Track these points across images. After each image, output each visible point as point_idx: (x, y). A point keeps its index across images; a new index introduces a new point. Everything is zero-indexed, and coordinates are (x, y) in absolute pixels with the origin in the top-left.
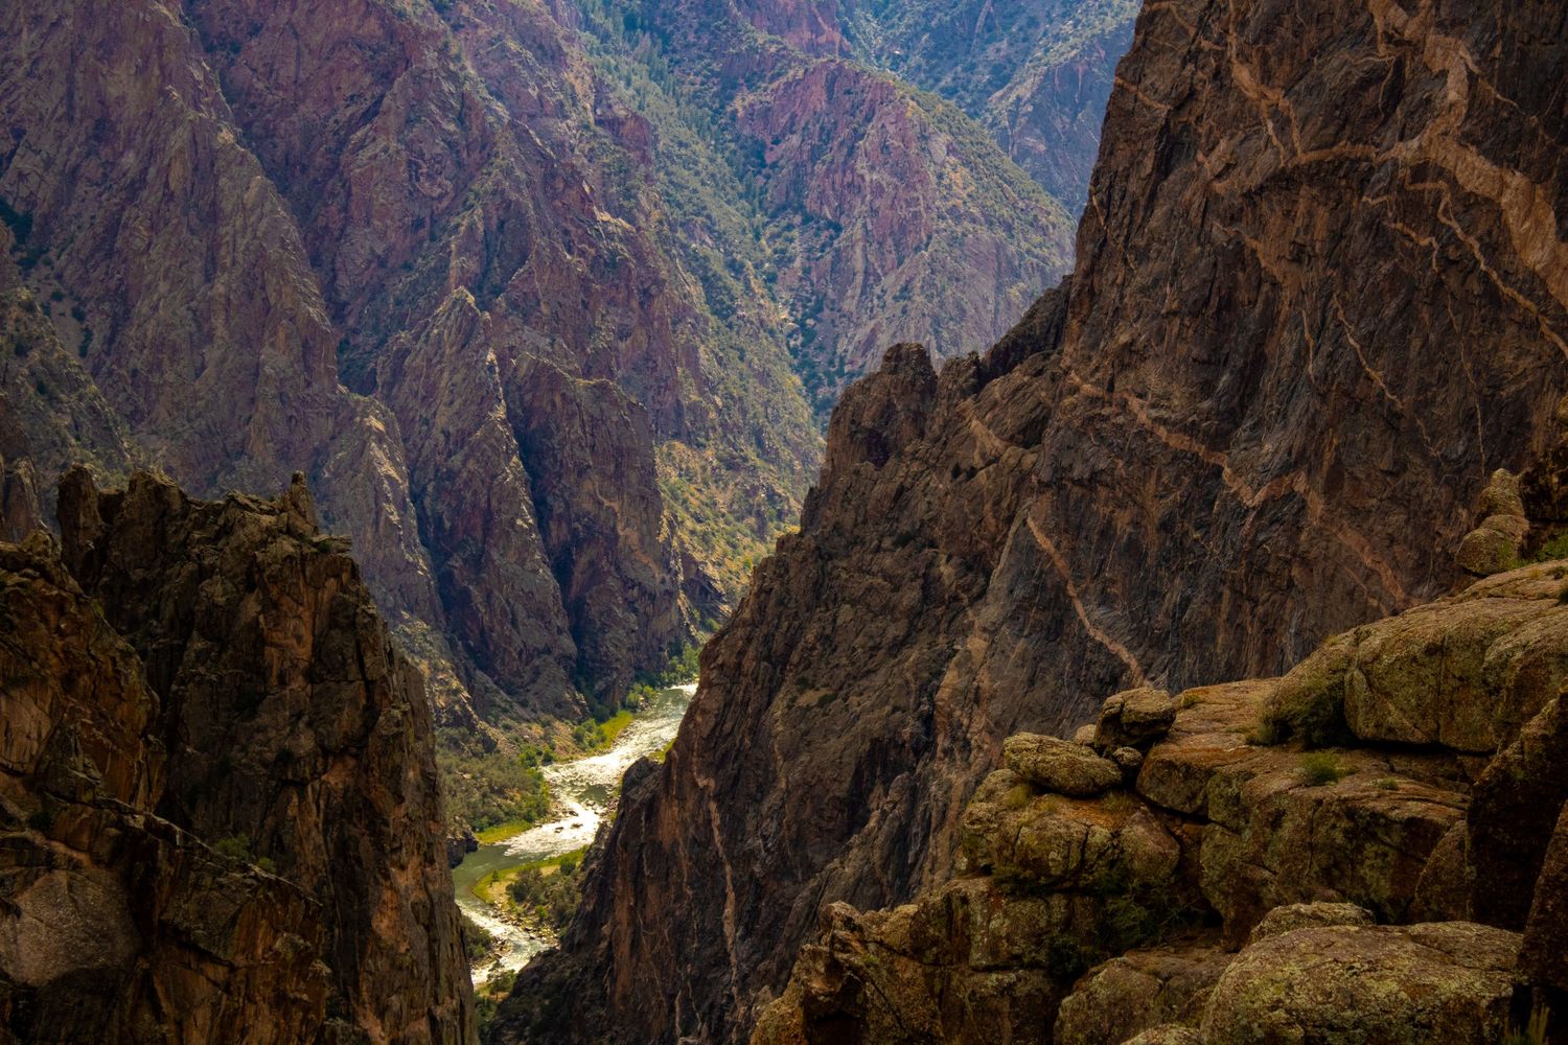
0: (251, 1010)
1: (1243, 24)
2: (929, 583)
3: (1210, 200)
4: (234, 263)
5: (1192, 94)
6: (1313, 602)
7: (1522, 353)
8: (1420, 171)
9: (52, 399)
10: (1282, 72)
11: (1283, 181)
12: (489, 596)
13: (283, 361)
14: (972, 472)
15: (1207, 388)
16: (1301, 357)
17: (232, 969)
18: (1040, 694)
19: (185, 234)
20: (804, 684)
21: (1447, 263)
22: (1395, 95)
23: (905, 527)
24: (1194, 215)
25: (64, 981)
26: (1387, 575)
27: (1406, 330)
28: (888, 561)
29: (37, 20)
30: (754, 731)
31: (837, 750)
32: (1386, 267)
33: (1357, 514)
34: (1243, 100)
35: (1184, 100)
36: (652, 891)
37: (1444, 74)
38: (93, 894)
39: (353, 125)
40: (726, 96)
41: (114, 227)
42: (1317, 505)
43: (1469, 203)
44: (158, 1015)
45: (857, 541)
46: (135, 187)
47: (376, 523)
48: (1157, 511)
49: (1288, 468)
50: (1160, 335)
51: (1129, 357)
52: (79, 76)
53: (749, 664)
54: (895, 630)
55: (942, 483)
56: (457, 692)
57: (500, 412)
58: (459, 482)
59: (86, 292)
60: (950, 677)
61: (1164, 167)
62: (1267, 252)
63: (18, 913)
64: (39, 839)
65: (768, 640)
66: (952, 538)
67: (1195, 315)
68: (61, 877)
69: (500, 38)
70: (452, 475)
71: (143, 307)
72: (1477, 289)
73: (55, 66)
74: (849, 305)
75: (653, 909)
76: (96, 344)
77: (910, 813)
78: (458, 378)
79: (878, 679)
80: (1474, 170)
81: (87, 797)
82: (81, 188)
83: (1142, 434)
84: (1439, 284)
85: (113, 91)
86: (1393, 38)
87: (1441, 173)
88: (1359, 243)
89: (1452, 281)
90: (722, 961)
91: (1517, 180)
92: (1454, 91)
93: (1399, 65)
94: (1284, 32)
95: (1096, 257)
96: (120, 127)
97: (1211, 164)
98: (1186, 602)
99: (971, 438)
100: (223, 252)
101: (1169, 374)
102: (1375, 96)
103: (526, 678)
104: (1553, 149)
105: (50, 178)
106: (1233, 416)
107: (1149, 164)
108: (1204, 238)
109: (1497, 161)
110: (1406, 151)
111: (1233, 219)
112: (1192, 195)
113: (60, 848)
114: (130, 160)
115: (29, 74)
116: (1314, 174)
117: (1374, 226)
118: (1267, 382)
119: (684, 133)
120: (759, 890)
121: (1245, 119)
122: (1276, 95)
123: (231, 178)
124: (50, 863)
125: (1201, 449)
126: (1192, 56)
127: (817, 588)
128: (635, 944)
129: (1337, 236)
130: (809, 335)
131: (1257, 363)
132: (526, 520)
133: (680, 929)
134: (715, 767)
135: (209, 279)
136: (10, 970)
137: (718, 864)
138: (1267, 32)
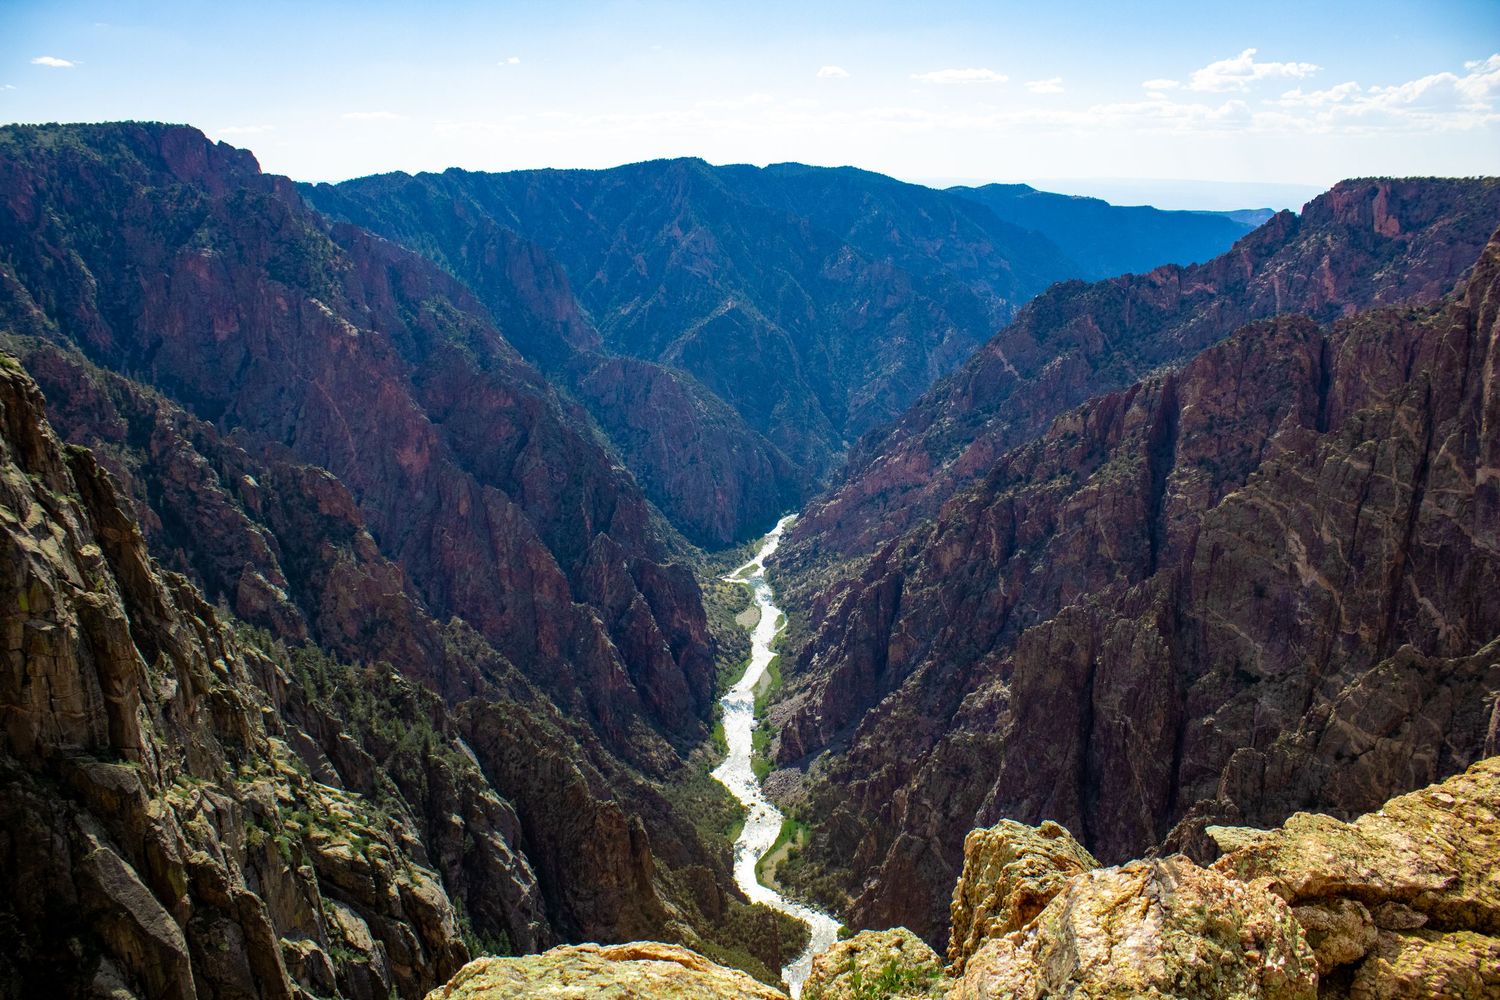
4: (508, 550)
12: (657, 689)
13: (549, 599)
19: (477, 538)
41: (428, 536)
46: (435, 514)
47: (612, 673)
52: (386, 457)
56: (669, 750)
58: (628, 633)
59: (419, 570)
69: (522, 383)
70: (622, 630)
71: (460, 579)
73: (373, 454)
78: (612, 579)
85: (405, 463)
96: (412, 480)
100: (500, 545)
103: (682, 723)
105: (384, 513)
115: (358, 459)
123: (495, 506)
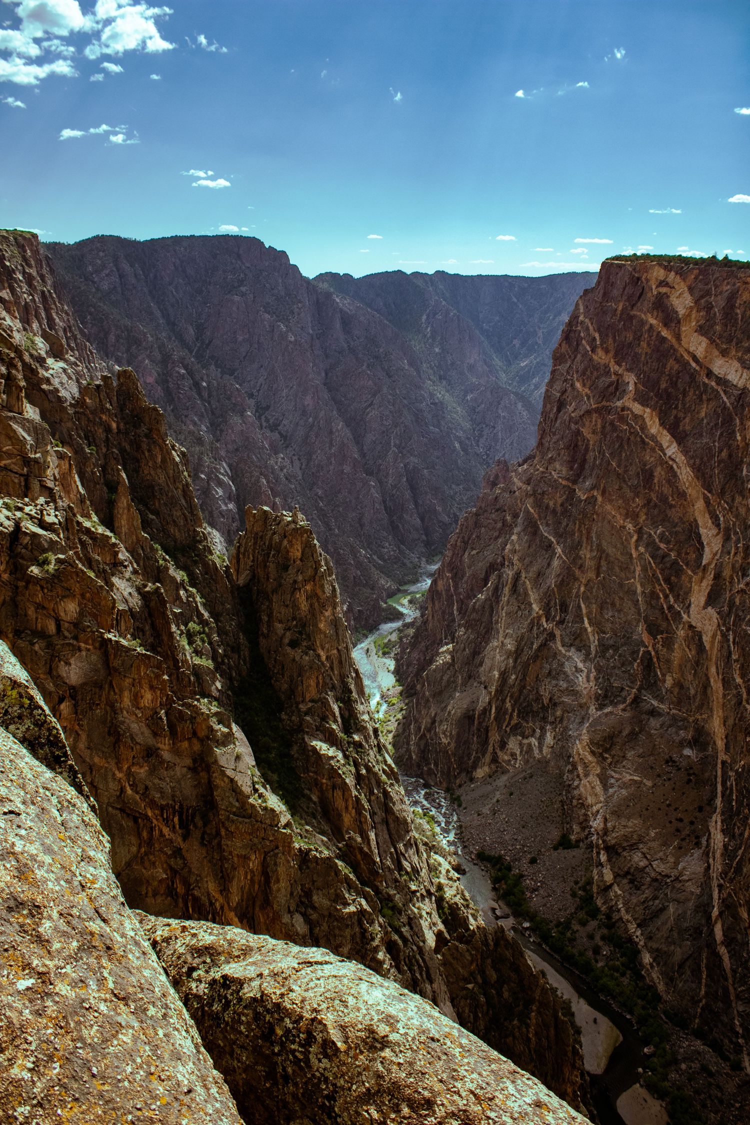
0: (143, 691)
1: (577, 372)
2: (504, 521)
3: (571, 418)
4: (336, 444)
5: (566, 390)
6: (600, 525)
7: (651, 456)
8: (623, 409)
9: (290, 481)
10: (588, 384)
11: (588, 412)
12: (403, 526)
13: (349, 469)
14: (515, 492)
15: (571, 468)
16: (595, 459)
17: (134, 680)
18: (531, 550)
19: (324, 438)
20: (473, 549)
21: (631, 433)
22: (617, 389)
23: (498, 507)
24: (567, 423)
25: (84, 684)
26: (618, 516)
27: (621, 451)
28: (494, 516)
29: (287, 386)
30: (460, 561)
31: (481, 566)
32: (615, 435)
33: (610, 501)
34: (578, 391)
35: (564, 392)
36: (436, 603)
37: (628, 383)
38: (94, 658)
39: (366, 408)
40: (465, 396)
41: (307, 437)
42: (600, 499)
43: (636, 417)
44: (115, 694)
45: (486, 511)
46: (312, 426)
48: (560, 501)
49: (592, 489)
50: (559, 454)
51: (551, 460)
52: (298, 400)
53: (458, 544)
54: (496, 534)
55: (507, 495)
57: (405, 479)
58: (395, 497)
60: (508, 546)
61: (559, 410)
62: (585, 431)
63: (70, 664)
64: (75, 643)
65: (463, 538)
66: (510, 510)
67: (568, 449)
68: (84, 653)
70: (393, 495)
71: (314, 457)
72: (639, 439)
73: (292, 398)
74: (498, 448)
75: (437, 607)
76: (303, 467)
77: (499, 582)
78: (394, 471)
79: (491, 547)
80: (637, 408)
81: (89, 630)
82: (299, 428)
83: (555, 481)
84: (629, 439)
85: (306, 403)
86: (616, 374)
87: (628, 409)
88: (608, 428)
89: (632, 438)
90: (453, 621)
91: (648, 410)
92: (631, 387)
93: (618, 380)
94: (588, 373)
95: (542, 435)
96: (308, 412)
97: (571, 409)
98: (568, 525)
99: (514, 483)
100: (334, 442)
101: (561, 465)
102: (612, 389)
104: (657, 402)
106: (578, 476)
107: (555, 409)
108: (569, 428)
109: (643, 405)
110: (619, 404)
111: (576, 423)
112: (566, 417)
113: (82, 645)
114: (311, 420)
116: (597, 410)
117: (612, 424)
118: (587, 467)
119: (454, 405)
120: (462, 601)
121: (578, 396)
122: (587, 390)
123: (335, 423)
124: (80, 650)
125: (570, 484)
126: (566, 381)
127: (476, 523)
128: (433, 616)
129: (603, 427)
130: (488, 455)
131: (584, 461)
132: (412, 506)
133: (444, 612)
134: (451, 571)
135: (330, 449)
136: (67, 681)
137: (452, 596)
138: (584, 374)
